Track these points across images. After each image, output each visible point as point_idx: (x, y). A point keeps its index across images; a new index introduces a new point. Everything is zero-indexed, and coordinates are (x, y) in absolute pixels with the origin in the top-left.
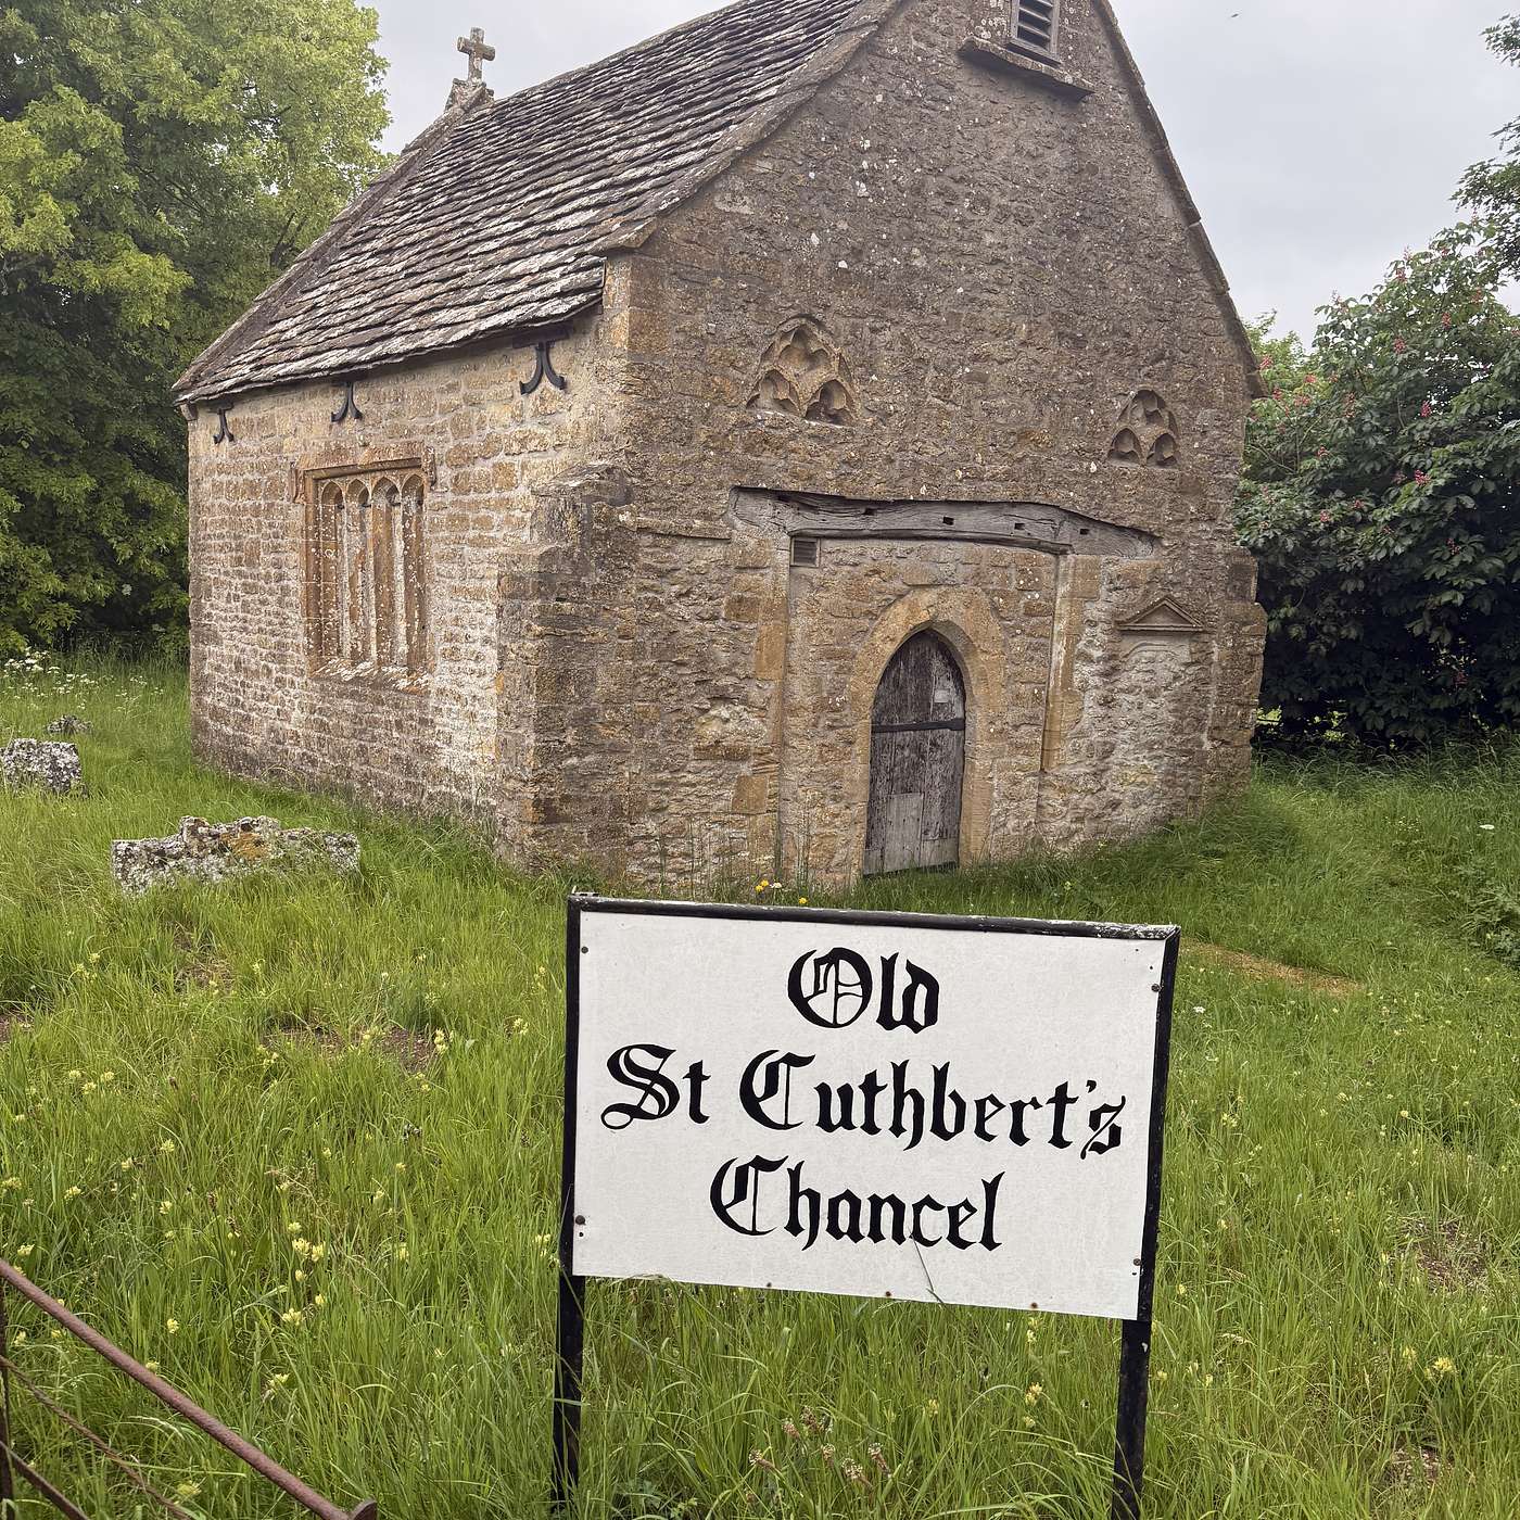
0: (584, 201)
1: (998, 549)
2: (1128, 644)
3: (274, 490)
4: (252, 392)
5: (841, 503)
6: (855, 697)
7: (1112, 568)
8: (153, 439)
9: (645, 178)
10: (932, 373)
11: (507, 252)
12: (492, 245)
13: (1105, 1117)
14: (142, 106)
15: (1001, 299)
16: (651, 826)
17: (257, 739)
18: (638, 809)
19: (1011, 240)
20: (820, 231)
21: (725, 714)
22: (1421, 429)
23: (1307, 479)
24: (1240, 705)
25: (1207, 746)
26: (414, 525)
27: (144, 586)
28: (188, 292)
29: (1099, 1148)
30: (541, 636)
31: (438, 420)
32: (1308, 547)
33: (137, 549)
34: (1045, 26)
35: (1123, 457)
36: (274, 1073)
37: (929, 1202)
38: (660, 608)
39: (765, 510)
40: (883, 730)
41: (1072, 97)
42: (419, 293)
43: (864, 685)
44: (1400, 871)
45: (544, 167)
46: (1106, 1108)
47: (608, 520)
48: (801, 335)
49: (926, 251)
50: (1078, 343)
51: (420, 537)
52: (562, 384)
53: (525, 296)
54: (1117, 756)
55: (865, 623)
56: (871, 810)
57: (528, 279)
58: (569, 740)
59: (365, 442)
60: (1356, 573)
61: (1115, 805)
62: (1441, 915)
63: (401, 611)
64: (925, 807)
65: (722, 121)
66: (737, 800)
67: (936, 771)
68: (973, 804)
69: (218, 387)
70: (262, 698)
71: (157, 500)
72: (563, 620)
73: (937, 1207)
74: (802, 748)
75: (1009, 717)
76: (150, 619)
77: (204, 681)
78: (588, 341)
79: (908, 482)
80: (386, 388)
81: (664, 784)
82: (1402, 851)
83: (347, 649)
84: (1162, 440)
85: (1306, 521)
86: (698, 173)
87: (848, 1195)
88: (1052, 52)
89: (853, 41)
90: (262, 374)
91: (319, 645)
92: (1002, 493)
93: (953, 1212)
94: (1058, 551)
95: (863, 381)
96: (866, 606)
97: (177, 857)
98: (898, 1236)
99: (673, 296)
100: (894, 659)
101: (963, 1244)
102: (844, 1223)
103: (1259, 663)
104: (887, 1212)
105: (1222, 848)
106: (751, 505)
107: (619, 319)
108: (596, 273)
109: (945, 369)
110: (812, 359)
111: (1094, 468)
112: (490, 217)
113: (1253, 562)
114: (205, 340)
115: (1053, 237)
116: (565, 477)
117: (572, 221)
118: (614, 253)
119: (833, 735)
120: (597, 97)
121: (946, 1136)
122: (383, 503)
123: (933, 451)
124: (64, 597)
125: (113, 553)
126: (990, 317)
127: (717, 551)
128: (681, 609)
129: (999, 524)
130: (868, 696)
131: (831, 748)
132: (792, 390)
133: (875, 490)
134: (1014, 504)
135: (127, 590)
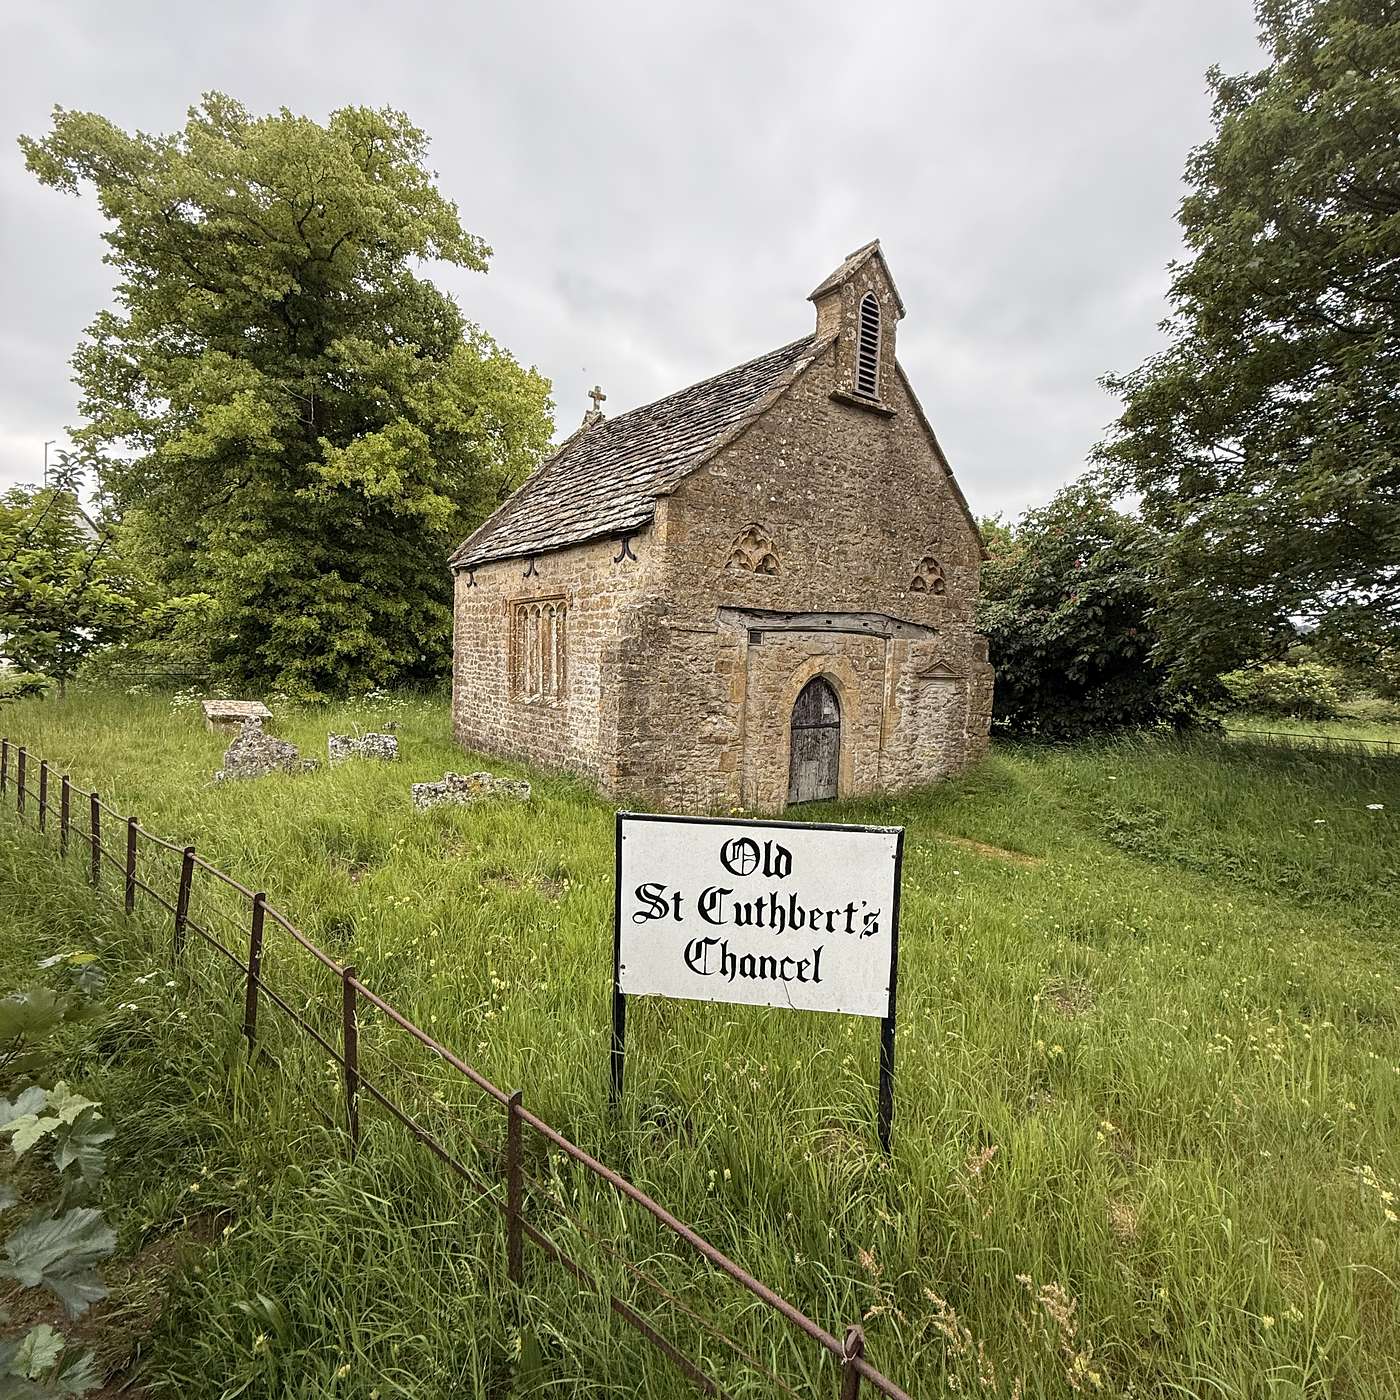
0: (647, 470)
1: (855, 636)
2: (923, 684)
3: (495, 610)
4: (486, 563)
5: (774, 614)
6: (782, 711)
7: (913, 645)
8: (438, 585)
9: (677, 459)
10: (819, 549)
11: (610, 494)
12: (602, 491)
13: (871, 919)
14: (438, 426)
15: (853, 514)
16: (677, 777)
17: (483, 734)
18: (670, 768)
19: (857, 486)
20: (761, 484)
21: (715, 720)
22: (1074, 573)
23: (1016, 599)
24: (982, 715)
25: (966, 736)
26: (562, 626)
27: (433, 656)
28: (457, 512)
29: (868, 934)
30: (621, 681)
31: (574, 576)
32: (1015, 634)
33: (429, 637)
34: (872, 383)
35: (917, 590)
36: (486, 899)
37: (788, 959)
38: (682, 667)
39: (735, 617)
40: (798, 728)
41: (887, 416)
42: (567, 514)
43: (787, 705)
44: (1066, 801)
45: (629, 453)
46: (871, 915)
47: (655, 624)
48: (752, 532)
49: (814, 491)
50: (893, 535)
51: (564, 632)
52: (635, 558)
53: (617, 516)
54: (919, 742)
55: (786, 674)
56: (791, 769)
57: (619, 508)
58: (635, 734)
59: (539, 587)
60: (1041, 647)
61: (919, 767)
62: (1087, 824)
63: (554, 669)
64: (819, 768)
65: (714, 431)
66: (720, 765)
67: (825, 750)
68: (844, 766)
69: (470, 560)
70: (487, 712)
71: (439, 614)
72: (633, 673)
73: (792, 962)
74: (755, 738)
75: (863, 721)
76: (434, 672)
77: (458, 704)
78: (647, 537)
79: (808, 603)
80: (550, 560)
81: (684, 756)
82: (1068, 790)
83: (528, 688)
84: (937, 582)
85: (1015, 620)
86: (702, 457)
87: (749, 956)
88: (876, 396)
89: (777, 393)
90: (489, 555)
91: (514, 686)
92: (856, 609)
93: (800, 964)
94: (886, 637)
95: (784, 554)
96: (787, 665)
97: (442, 793)
98: (774, 976)
99: (688, 516)
100: (802, 692)
101: (804, 980)
102: (748, 970)
103: (992, 693)
104: (768, 964)
105: (974, 789)
106: (727, 615)
107: (662, 527)
108: (651, 505)
109: (826, 548)
110: (758, 544)
111: (902, 596)
112: (601, 477)
113: (986, 643)
114: (465, 536)
115: (878, 483)
116: (635, 603)
117: (641, 480)
118: (659, 496)
119: (771, 730)
120: (654, 419)
121: (796, 928)
122: (547, 616)
123: (820, 587)
124: (393, 662)
125: (417, 640)
126: (847, 523)
127: (710, 638)
128: (692, 667)
129: (855, 624)
130: (789, 712)
131: (770, 737)
132: (748, 559)
133: (791, 607)
134: (862, 614)
135: (424, 658)
